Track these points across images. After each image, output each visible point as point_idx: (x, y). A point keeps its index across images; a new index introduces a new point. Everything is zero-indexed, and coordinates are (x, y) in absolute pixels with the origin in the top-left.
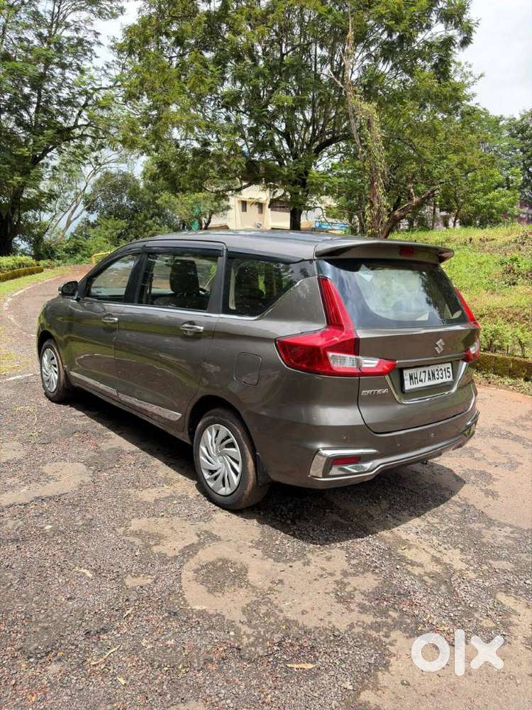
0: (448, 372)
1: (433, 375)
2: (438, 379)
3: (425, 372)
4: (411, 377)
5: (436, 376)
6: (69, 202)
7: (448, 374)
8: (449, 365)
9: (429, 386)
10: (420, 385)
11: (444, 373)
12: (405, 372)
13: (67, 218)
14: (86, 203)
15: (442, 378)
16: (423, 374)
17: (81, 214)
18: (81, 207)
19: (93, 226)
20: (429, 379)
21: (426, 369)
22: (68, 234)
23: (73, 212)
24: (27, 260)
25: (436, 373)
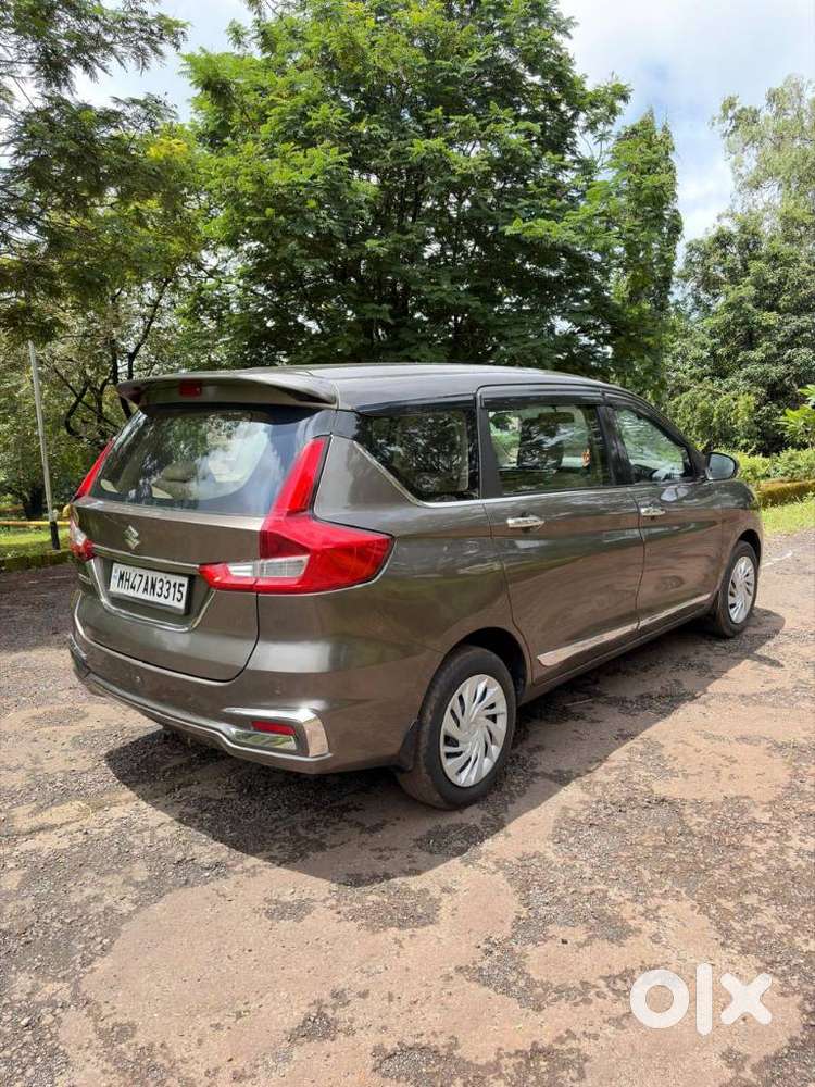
0: (179, 591)
1: (153, 586)
2: (159, 595)
3: (141, 576)
4: (121, 577)
5: (158, 590)
7: (178, 595)
8: (185, 581)
9: (143, 600)
10: (131, 593)
11: (172, 590)
12: (115, 566)
15: (166, 598)
16: (138, 579)
20: (146, 590)
21: (145, 573)
25: (159, 585)
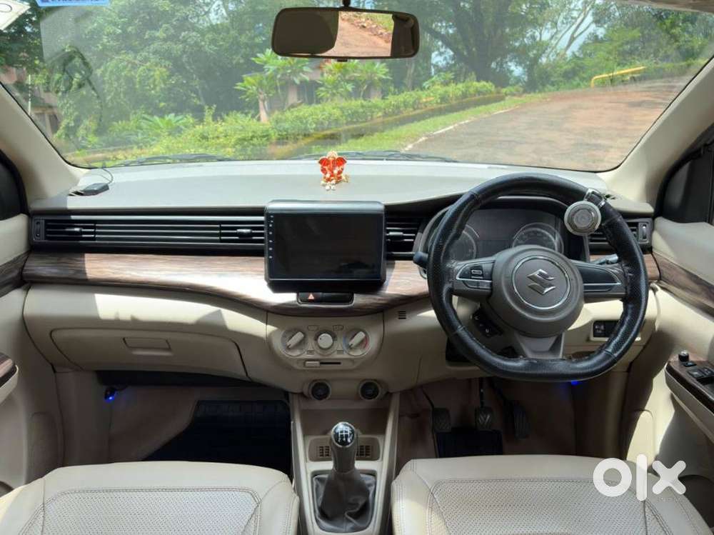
6: (575, 14)
13: (571, 33)
14: (595, 14)
17: (588, 27)
18: (589, 18)
19: (602, 41)
22: (569, 53)
23: (578, 27)
24: (485, 86)
